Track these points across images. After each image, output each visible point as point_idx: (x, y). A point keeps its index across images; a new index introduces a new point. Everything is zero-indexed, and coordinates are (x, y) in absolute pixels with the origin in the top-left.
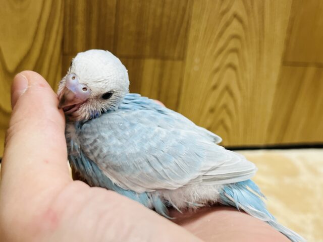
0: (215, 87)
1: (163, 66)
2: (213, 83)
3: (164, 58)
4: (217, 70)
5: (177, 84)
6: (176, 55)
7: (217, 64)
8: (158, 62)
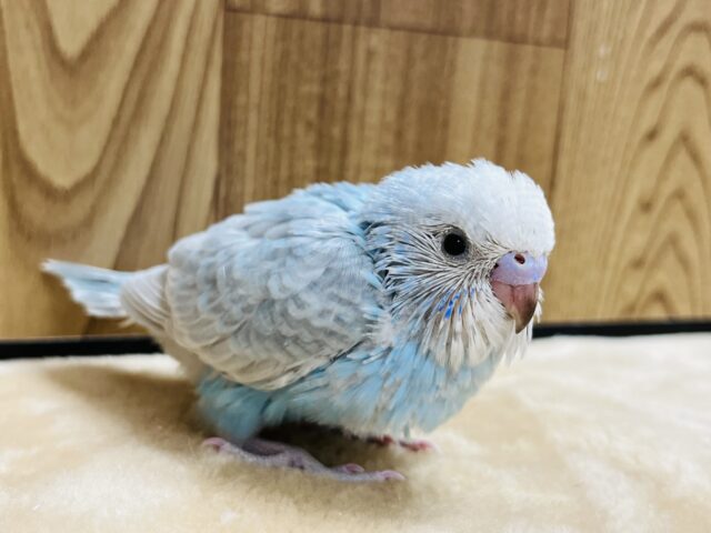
0: (652, 135)
1: (511, 62)
2: (646, 124)
3: (514, 40)
4: (656, 84)
5: (550, 121)
6: (546, 32)
7: (655, 67)
8: (498, 47)
